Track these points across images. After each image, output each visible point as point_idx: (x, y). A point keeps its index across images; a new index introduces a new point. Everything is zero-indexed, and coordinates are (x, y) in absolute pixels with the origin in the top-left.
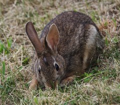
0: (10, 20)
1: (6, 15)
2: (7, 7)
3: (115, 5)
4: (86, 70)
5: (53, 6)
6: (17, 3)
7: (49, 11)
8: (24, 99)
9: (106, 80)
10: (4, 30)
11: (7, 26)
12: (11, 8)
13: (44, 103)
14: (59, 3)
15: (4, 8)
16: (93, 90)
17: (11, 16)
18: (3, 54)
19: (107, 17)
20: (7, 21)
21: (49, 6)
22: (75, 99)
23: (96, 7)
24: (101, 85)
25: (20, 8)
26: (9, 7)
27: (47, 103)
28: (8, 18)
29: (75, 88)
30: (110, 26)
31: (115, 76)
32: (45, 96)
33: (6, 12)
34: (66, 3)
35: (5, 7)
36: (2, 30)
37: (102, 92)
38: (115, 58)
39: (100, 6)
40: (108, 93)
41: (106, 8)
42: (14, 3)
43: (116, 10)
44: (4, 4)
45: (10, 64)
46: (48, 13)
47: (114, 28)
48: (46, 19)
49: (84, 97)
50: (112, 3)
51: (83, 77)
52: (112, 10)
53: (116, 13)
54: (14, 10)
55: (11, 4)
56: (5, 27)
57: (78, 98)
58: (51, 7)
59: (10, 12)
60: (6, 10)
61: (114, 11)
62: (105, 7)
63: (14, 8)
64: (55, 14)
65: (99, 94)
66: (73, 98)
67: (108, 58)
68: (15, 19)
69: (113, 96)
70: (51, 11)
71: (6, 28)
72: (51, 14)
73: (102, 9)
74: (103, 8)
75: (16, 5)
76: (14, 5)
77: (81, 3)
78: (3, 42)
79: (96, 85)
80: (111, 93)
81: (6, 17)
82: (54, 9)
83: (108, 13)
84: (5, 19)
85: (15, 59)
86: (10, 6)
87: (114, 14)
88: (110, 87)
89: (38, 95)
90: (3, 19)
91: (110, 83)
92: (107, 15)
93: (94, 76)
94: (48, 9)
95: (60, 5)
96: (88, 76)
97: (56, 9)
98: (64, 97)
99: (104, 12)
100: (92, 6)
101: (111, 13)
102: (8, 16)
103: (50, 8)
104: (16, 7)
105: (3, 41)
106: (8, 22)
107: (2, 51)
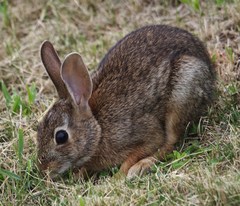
0: (33, 50)
1: (24, 40)
3: (230, 22)
4: (177, 145)
5: (114, 24)
6: (46, 17)
7: (107, 33)
8: (59, 201)
9: (214, 165)
10: (22, 70)
11: (27, 62)
12: (34, 28)
14: (125, 19)
15: (22, 28)
16: (190, 183)
17: (35, 42)
18: (20, 115)
19: (216, 45)
20: (27, 52)
21: (105, 25)
22: (155, 201)
23: (196, 26)
24: (206, 175)
25: (51, 28)
26: (30, 25)
28: (28, 46)
29: (156, 180)
30: (221, 62)
31: (230, 158)
32: (100, 195)
33: (25, 35)
34: (138, 17)
35: (23, 26)
36: (18, 70)
37: (206, 187)
38: (231, 122)
39: (202, 25)
40: (218, 189)
41: (214, 29)
42: (39, 18)
43: (232, 32)
44: (20, 20)
45: (33, 134)
46: (105, 38)
47: (230, 66)
48: (101, 49)
49: (172, 198)
50: (226, 19)
51: (170, 160)
52: (225, 32)
53: (232, 38)
54: (39, 32)
55: (34, 19)
56: (23, 63)
57: (162, 199)
58: (111, 25)
59: (32, 34)
60: (26, 30)
61: (228, 34)
62: (212, 27)
63: (40, 27)
64: (117, 38)
65: (201, 191)
66: (152, 199)
67: (218, 122)
69: (227, 196)
70: (110, 33)
71: (25, 66)
72: (109, 38)
73: (206, 30)
74: (209, 27)
75: (43, 21)
76: (39, 22)
77: (167, 17)
78: (20, 93)
79: (196, 174)
80: (224, 189)
81: (25, 44)
82: (115, 29)
83: (218, 38)
84: (23, 48)
86: (33, 23)
87: (228, 40)
88: (223, 178)
89: (85, 194)
90: (19, 48)
91: (221, 170)
92: (215, 42)
93: (191, 157)
94: (104, 29)
95: (128, 23)
96: (180, 157)
97: (120, 29)
98: (136, 197)
99: (210, 37)
100: (188, 23)
101: (223, 37)
102: (29, 42)
103: (108, 28)
104: (43, 25)
105: (19, 89)
106: (29, 54)
107: (17, 109)
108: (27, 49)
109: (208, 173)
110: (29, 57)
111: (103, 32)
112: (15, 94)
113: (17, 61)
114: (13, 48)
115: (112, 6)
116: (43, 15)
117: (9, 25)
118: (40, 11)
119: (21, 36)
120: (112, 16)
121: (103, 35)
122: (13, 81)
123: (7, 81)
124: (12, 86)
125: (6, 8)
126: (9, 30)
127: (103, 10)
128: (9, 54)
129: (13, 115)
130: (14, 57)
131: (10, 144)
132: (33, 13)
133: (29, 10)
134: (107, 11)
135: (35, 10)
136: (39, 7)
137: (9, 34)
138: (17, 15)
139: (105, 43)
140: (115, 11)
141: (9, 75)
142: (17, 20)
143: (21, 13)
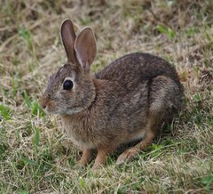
0: (48, 68)
1: (42, 60)
2: (45, 50)
3: (197, 47)
4: (155, 140)
5: (110, 48)
6: (59, 43)
7: (104, 55)
8: (65, 182)
9: (183, 154)
10: (40, 83)
11: (44, 77)
12: (49, 51)
13: (93, 187)
14: (118, 45)
15: (40, 51)
16: (164, 168)
17: (50, 61)
18: (38, 117)
19: (186, 64)
20: (44, 69)
21: (104, 49)
22: (138, 182)
23: (171, 50)
24: (176, 162)
26: (47, 49)
27: (98, 186)
28: (45, 64)
29: (138, 166)
30: (189, 77)
31: (195, 149)
32: (96, 176)
33: (43, 56)
34: (128, 44)
35: (42, 49)
36: (37, 83)
37: (176, 171)
38: (196, 122)
39: (176, 49)
40: (185, 172)
42: (53, 43)
43: (198, 54)
44: (40, 45)
45: (47, 131)
46: (103, 59)
47: (196, 80)
48: (100, 67)
49: (151, 179)
50: (194, 45)
51: (150, 150)
52: (193, 55)
53: (198, 59)
54: (54, 54)
55: (50, 45)
56: (41, 78)
57: (143, 180)
58: (107, 49)
59: (48, 56)
60: (43, 53)
61: (196, 56)
62: (184, 51)
63: (54, 50)
64: (112, 59)
65: (172, 174)
66: (135, 180)
67: (186, 123)
68: (55, 66)
69: (191, 178)
70: (107, 55)
71: (42, 80)
72: (106, 59)
73: (179, 53)
74: (181, 51)
75: (57, 46)
76: (54, 47)
77: (150, 43)
78: (38, 100)
79: (168, 161)
80: (189, 173)
81: (43, 63)
82: (111, 52)
83: (187, 59)
84: (41, 66)
85: (54, 124)
86: (49, 47)
87: (196, 61)
88: (189, 164)
89: (85, 176)
90: (38, 66)
91: (188, 158)
92: (186, 62)
93: (166, 148)
94: (102, 52)
95: (120, 47)
96: (157, 148)
97: (114, 52)
98: (123, 178)
99: (182, 58)
100: (166, 48)
101: (191, 59)
102: (45, 62)
103: (105, 51)
104: (56, 49)
105: (38, 97)
106: (46, 71)
107: (35, 112)
108: (45, 67)
109: (178, 161)
110: (45, 73)
111: (101, 54)
112: (34, 101)
113: (36, 76)
114: (34, 66)
115: (109, 35)
116: (56, 42)
117: (31, 48)
118: (55, 38)
119: (40, 57)
120: (108, 42)
121: (101, 56)
122: (33, 91)
123: (28, 91)
124: (32, 95)
125: (29, 36)
126: (31, 52)
127: (102, 38)
128: (31, 70)
129: (33, 116)
130: (35, 72)
131: (29, 138)
132: (50, 40)
133: (46, 38)
134: (105, 39)
135: (50, 37)
136: (54, 35)
137: (31, 55)
138: (37, 41)
139: (103, 63)
140: (111, 39)
141: (30, 86)
142: (36, 45)
143: (40, 40)
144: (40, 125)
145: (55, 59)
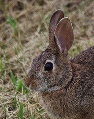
0: (32, 52)
1: (26, 45)
2: (28, 36)
5: (84, 35)
6: (41, 30)
7: (80, 41)
10: (24, 64)
11: (28, 59)
12: (33, 37)
14: (92, 32)
15: (25, 37)
17: (33, 46)
18: (22, 94)
21: (79, 36)
25: (44, 37)
26: (30, 35)
28: (29, 49)
33: (27, 42)
35: (26, 35)
36: (22, 64)
42: (36, 30)
44: (24, 32)
45: (30, 106)
46: (78, 44)
48: (76, 52)
54: (37, 40)
55: (33, 32)
56: (25, 60)
58: (82, 36)
59: (31, 41)
60: (27, 39)
63: (37, 37)
64: (86, 45)
68: (37, 50)
70: (82, 42)
71: (26, 62)
72: (81, 45)
75: (39, 33)
76: (37, 33)
78: (22, 79)
81: (27, 47)
82: (85, 38)
84: (25, 50)
85: (35, 100)
86: (32, 34)
90: (23, 50)
97: (88, 39)
102: (29, 46)
103: (81, 38)
104: (39, 35)
105: (22, 77)
106: (29, 54)
107: (20, 90)
108: (29, 51)
110: (29, 56)
111: (77, 40)
112: (19, 80)
113: (21, 58)
114: (19, 50)
115: (84, 24)
116: (39, 29)
117: (17, 35)
118: (37, 26)
119: (24, 42)
120: (83, 30)
121: (77, 42)
122: (18, 71)
123: (14, 72)
124: (17, 75)
125: (15, 24)
126: (17, 38)
127: (78, 26)
128: (16, 53)
129: (18, 93)
130: (20, 55)
131: (15, 112)
132: (33, 27)
133: (30, 25)
134: (81, 27)
135: (34, 25)
136: (36, 24)
137: (17, 41)
138: (22, 28)
139: (78, 48)
140: (86, 27)
141: (16, 67)
142: (21, 32)
143: (24, 27)
144: (24, 101)
145: (38, 44)
